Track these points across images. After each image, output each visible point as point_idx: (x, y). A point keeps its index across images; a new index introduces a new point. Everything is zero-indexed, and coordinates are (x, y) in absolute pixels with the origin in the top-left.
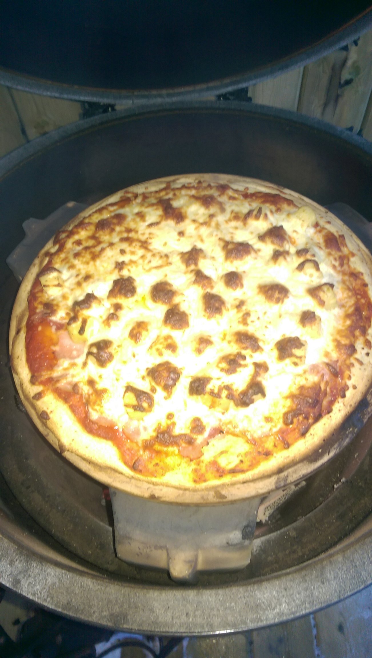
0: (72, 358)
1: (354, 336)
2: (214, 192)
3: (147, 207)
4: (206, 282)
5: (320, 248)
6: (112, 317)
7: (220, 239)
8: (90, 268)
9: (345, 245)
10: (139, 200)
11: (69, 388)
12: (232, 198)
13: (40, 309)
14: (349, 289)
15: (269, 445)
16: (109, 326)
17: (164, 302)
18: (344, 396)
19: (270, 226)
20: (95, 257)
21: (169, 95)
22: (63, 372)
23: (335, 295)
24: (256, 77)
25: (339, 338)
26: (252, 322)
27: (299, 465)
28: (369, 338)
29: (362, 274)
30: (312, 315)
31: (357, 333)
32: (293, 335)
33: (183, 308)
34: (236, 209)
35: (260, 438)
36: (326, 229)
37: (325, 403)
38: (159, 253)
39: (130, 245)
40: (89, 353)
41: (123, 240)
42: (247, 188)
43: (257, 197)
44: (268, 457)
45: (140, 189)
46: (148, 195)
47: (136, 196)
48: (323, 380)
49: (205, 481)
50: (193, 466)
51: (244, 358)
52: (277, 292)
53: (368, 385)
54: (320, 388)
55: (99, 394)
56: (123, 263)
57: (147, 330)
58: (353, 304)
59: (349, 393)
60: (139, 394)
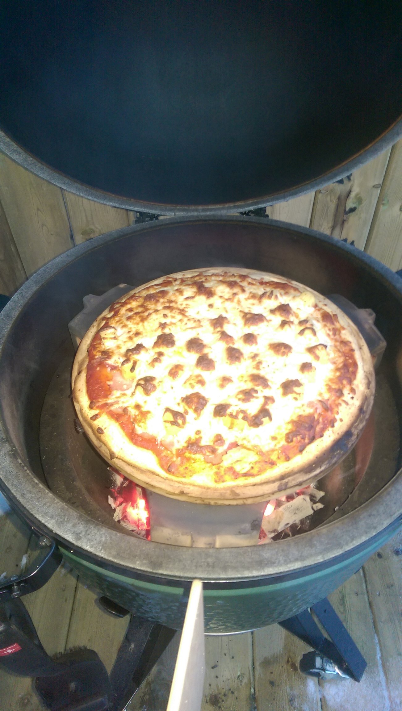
0: (123, 390)
1: (342, 384)
2: (238, 280)
3: (184, 286)
4: (229, 339)
5: (318, 321)
6: (156, 360)
7: (241, 311)
8: (140, 327)
9: (338, 322)
10: (178, 282)
11: (120, 411)
12: (250, 283)
13: (98, 355)
14: (339, 351)
15: (274, 457)
16: (153, 366)
17: (197, 352)
18: (333, 426)
19: (279, 304)
20: (143, 320)
21: (204, 210)
22: (116, 400)
23: (328, 354)
24: (272, 200)
25: (330, 384)
26: (263, 368)
27: (297, 475)
28: (354, 387)
29: (350, 343)
30: (310, 365)
31: (345, 382)
32: (294, 379)
33: (211, 356)
34: (254, 291)
35: (267, 452)
36: (323, 309)
37: (318, 429)
38: (193, 319)
39: (171, 311)
40: (138, 384)
41: (165, 308)
42: (263, 279)
43: (270, 285)
44: (273, 466)
45: (179, 275)
46: (185, 280)
47: (176, 280)
48: (316, 412)
49: (223, 481)
50: (215, 469)
51: (256, 392)
52: (283, 348)
53: (352, 421)
54: (314, 417)
55: (144, 414)
56: (165, 323)
57: (183, 370)
58: (343, 362)
59: (337, 424)
60: (176, 414)
